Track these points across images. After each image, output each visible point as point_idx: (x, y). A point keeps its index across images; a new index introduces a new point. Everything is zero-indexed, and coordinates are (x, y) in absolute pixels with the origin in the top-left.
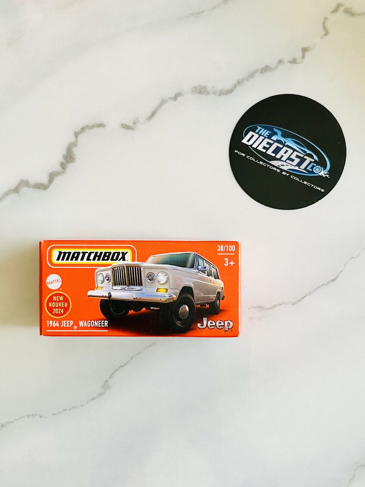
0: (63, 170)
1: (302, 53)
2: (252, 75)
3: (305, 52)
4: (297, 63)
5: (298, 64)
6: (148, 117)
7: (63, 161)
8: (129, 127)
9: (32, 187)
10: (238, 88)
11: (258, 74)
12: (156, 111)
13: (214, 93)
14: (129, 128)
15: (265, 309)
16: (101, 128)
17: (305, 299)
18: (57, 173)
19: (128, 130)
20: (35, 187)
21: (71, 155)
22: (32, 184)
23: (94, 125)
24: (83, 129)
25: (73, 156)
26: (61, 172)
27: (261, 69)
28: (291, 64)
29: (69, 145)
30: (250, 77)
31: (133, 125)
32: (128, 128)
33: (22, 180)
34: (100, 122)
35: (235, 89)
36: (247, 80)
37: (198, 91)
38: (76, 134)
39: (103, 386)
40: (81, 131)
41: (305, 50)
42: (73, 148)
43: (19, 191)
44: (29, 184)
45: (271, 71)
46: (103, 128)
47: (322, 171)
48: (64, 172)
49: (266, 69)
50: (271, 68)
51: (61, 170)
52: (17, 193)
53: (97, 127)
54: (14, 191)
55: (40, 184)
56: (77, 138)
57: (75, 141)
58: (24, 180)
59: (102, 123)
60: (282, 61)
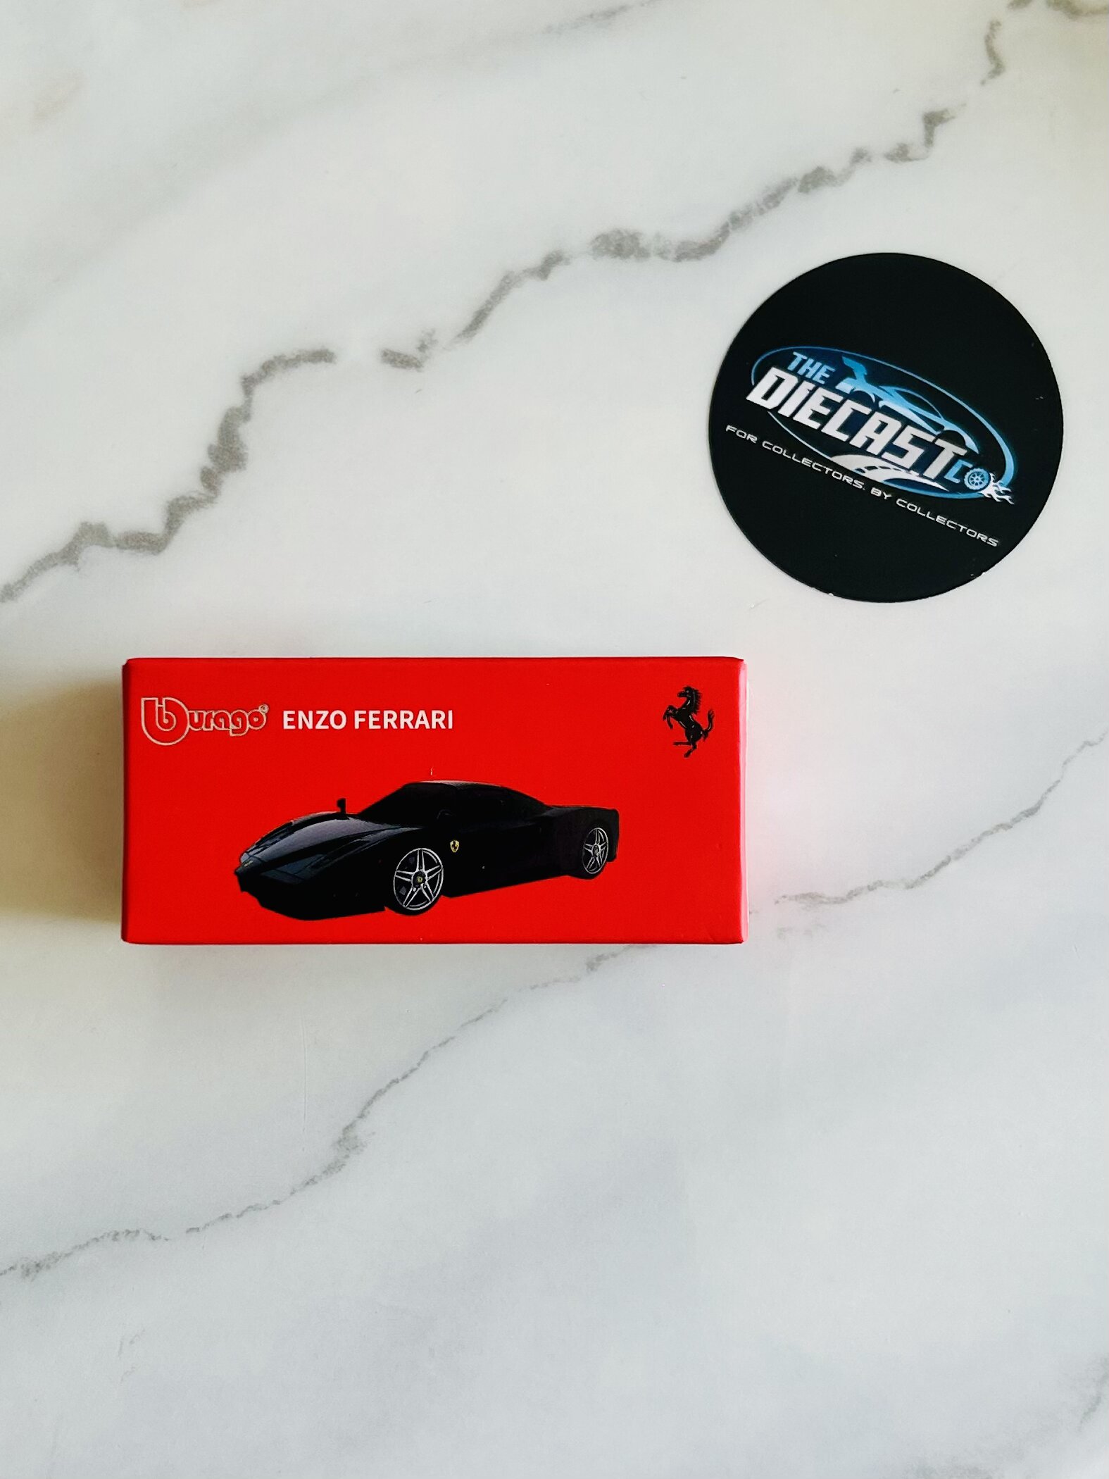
0: (210, 491)
1: (926, 127)
2: (774, 198)
3: (935, 125)
4: (910, 160)
5: (915, 162)
6: (461, 331)
7: (208, 463)
8: (406, 359)
9: (118, 546)
10: (734, 236)
11: (794, 190)
12: (487, 312)
13: (662, 254)
14: (407, 362)
15: (826, 903)
16: (321, 365)
17: (944, 870)
18: (191, 501)
19: (404, 370)
20: (126, 546)
21: (231, 448)
22: (117, 536)
23: (298, 356)
24: (268, 368)
25: (238, 449)
26: (203, 498)
27: (800, 177)
28: (891, 163)
29: (226, 416)
30: (771, 204)
31: (418, 355)
32: (402, 362)
33: (84, 524)
34: (318, 348)
35: (724, 240)
36: (761, 212)
37: (612, 248)
38: (247, 384)
39: (339, 1142)
40: (263, 374)
41: (933, 120)
42: (238, 426)
43: (77, 558)
44: (107, 536)
45: (834, 186)
46: (327, 364)
47: (992, 481)
48: (213, 498)
49: (815, 180)
50: (833, 177)
51: (203, 492)
52: (71, 563)
53: (309, 361)
54: (64, 557)
55: (141, 534)
56: (251, 396)
57: (242, 406)
58: (91, 525)
59: (325, 347)
60: (865, 154)
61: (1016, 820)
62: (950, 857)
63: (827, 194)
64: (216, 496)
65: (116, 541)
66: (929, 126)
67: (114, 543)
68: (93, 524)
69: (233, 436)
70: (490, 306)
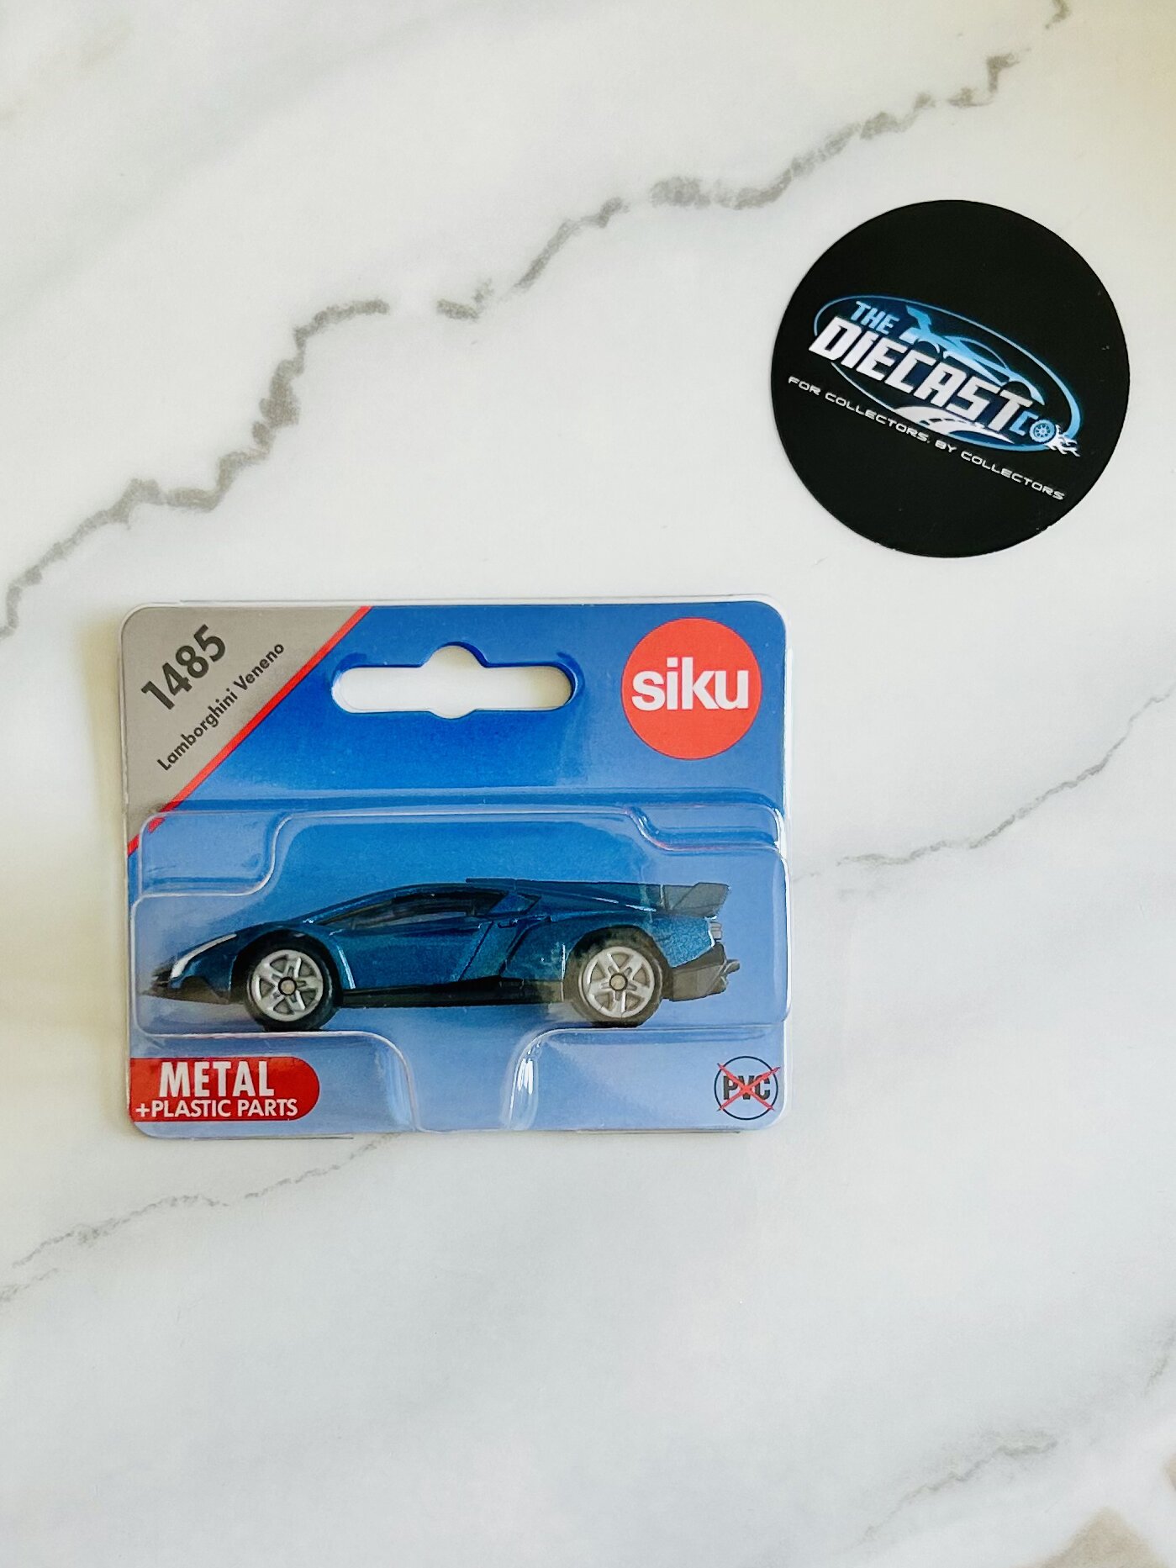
0: (263, 447)
1: (990, 72)
2: (836, 144)
3: (1000, 70)
4: (975, 105)
5: (978, 108)
6: (519, 278)
7: (260, 418)
8: (462, 310)
9: (169, 503)
10: (796, 184)
11: (856, 139)
12: (543, 260)
13: (723, 201)
14: (462, 312)
15: (889, 864)
16: (376, 316)
17: (1008, 829)
18: (242, 457)
19: (458, 321)
20: (177, 503)
21: (285, 402)
22: (168, 493)
23: (353, 307)
24: (321, 319)
25: (291, 403)
26: (256, 454)
27: (863, 124)
28: (955, 108)
29: (279, 369)
30: (833, 150)
31: (472, 304)
32: (457, 313)
33: (135, 481)
34: (372, 299)
35: (785, 187)
36: (824, 158)
37: (672, 196)
38: (299, 336)
40: (316, 325)
41: (996, 65)
42: (291, 380)
43: (127, 516)
44: (159, 493)
45: (896, 132)
46: (381, 315)
47: (1058, 435)
48: (264, 454)
49: (879, 124)
50: (896, 122)
51: (255, 448)
52: (121, 521)
53: (363, 312)
54: (114, 515)
55: (192, 491)
56: (303, 348)
57: (294, 358)
58: (141, 481)
59: (379, 298)
60: (929, 99)
61: (1081, 778)
62: (1013, 816)
63: (887, 141)
64: (268, 453)
65: (167, 498)
66: (993, 71)
67: (166, 501)
68: (143, 481)
69: (286, 390)
70: (547, 255)
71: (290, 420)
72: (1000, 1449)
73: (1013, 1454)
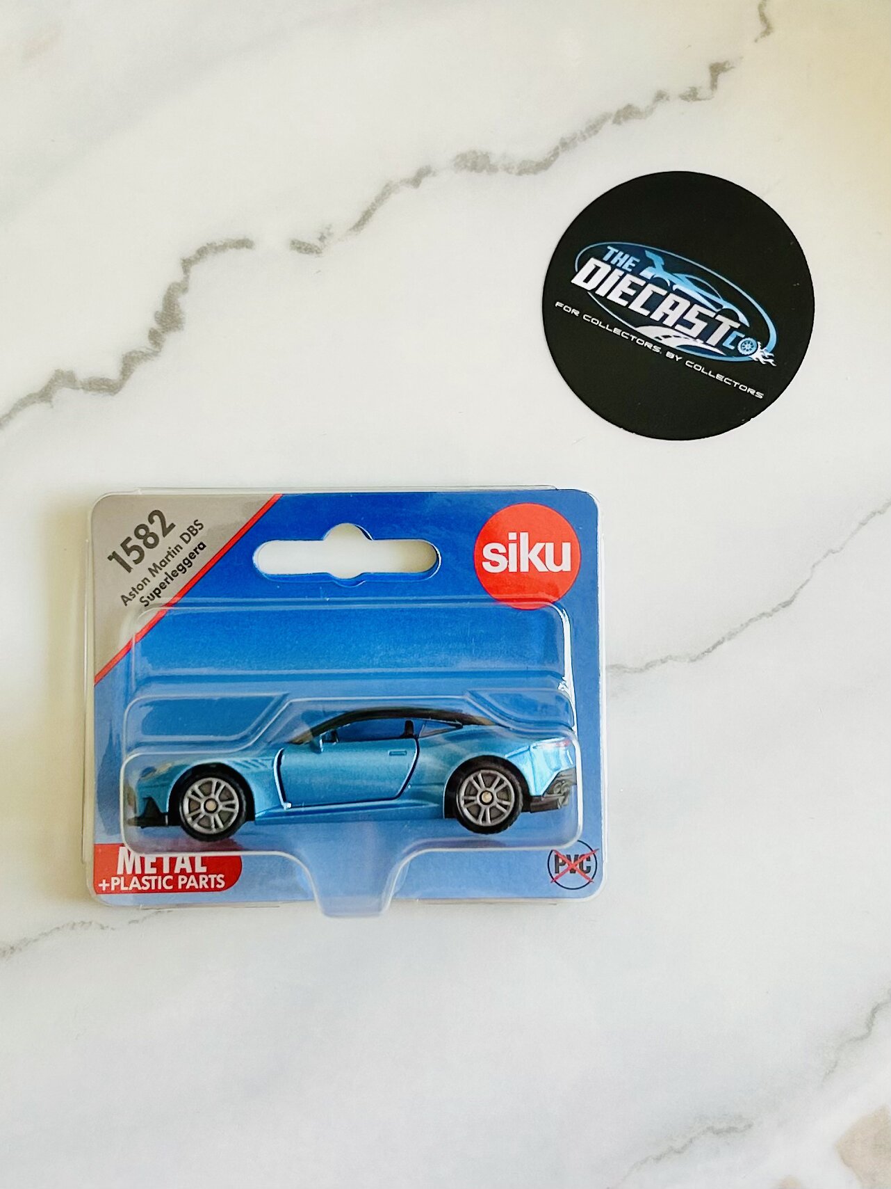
0: (156, 347)
1: (712, 75)
2: (594, 128)
3: (719, 73)
4: (699, 100)
5: (703, 101)
6: (352, 226)
7: (155, 326)
8: (309, 247)
9: (83, 388)
10: (563, 156)
11: (610, 122)
12: (372, 212)
13: (507, 169)
14: (310, 249)
15: (629, 672)
16: (244, 250)
17: (719, 647)
18: (140, 354)
19: (307, 255)
20: (89, 388)
21: (173, 314)
22: (82, 381)
23: (225, 244)
24: (202, 252)
25: (178, 315)
26: (151, 352)
27: (614, 112)
28: (685, 102)
29: (169, 289)
30: (591, 132)
31: (318, 243)
32: (305, 250)
33: (57, 371)
34: (241, 238)
35: (555, 160)
36: (584, 138)
37: (469, 164)
38: (185, 264)
40: (198, 257)
41: (717, 70)
42: (178, 297)
43: (51, 397)
44: (75, 381)
45: (640, 119)
46: (248, 250)
47: (759, 349)
48: (158, 352)
49: (627, 114)
50: (639, 112)
51: (150, 348)
52: (46, 401)
53: (234, 247)
54: (41, 397)
55: (101, 379)
56: (188, 274)
57: (182, 281)
59: (247, 237)
60: (664, 95)
61: (775, 610)
62: (723, 638)
63: (634, 125)
64: (161, 351)
65: (82, 384)
66: (714, 74)
67: (81, 386)
68: (64, 371)
69: (174, 304)
70: (374, 208)
71: (177, 327)
72: (708, 1128)
73: (718, 1133)
